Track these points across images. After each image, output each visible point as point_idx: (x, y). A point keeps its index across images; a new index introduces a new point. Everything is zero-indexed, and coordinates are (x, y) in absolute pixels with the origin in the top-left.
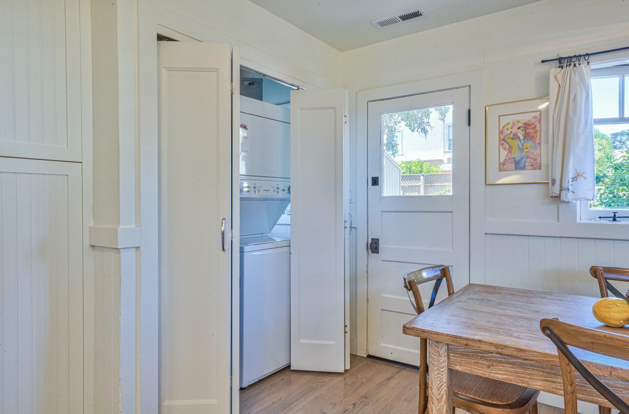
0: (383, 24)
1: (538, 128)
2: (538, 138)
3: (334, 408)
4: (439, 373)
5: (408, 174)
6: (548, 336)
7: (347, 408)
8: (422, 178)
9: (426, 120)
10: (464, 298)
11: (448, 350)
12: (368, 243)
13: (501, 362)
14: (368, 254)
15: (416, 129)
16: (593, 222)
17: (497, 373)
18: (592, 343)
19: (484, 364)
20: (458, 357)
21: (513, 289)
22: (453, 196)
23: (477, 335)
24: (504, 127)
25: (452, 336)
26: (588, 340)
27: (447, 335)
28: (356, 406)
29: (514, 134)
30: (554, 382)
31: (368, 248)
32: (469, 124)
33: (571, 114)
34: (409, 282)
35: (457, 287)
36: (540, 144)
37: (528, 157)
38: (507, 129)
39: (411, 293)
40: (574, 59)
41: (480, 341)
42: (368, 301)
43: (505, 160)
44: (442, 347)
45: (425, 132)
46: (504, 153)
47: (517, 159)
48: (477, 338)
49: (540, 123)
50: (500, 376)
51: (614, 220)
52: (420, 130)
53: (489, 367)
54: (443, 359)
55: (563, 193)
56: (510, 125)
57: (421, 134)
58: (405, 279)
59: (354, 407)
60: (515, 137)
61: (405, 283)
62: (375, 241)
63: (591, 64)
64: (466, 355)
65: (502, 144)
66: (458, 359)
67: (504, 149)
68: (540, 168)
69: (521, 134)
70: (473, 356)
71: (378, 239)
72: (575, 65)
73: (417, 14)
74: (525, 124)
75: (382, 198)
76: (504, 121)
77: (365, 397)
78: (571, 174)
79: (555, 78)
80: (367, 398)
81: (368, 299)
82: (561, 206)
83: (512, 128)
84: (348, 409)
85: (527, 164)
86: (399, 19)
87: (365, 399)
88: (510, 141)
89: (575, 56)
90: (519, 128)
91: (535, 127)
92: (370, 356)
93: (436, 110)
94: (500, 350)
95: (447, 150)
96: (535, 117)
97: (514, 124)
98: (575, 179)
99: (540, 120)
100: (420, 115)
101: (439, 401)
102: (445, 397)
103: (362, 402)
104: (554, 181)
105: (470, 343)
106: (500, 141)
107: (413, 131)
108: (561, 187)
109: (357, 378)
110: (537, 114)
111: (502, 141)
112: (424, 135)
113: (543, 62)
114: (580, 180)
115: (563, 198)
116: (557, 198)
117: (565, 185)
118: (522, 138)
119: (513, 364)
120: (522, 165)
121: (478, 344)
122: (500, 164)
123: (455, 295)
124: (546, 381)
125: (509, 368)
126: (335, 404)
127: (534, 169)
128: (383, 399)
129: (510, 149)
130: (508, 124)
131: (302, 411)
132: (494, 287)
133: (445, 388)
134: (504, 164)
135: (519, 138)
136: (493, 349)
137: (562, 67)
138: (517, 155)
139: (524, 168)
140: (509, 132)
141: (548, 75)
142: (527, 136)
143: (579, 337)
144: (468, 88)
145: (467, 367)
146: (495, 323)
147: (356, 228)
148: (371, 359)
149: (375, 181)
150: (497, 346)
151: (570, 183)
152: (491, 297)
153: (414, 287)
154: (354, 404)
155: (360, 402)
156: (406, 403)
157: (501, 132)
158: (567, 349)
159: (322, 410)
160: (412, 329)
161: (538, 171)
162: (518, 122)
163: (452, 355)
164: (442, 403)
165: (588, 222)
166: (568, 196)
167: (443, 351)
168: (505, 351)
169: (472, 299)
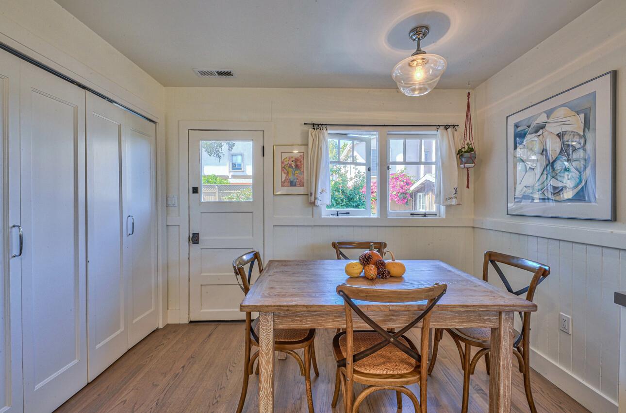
0: (203, 73)
1: (302, 162)
2: (303, 168)
3: (165, 377)
4: (267, 334)
5: (207, 184)
6: (342, 296)
7: (177, 372)
8: (216, 187)
9: (220, 150)
10: (271, 272)
11: (274, 316)
12: (189, 237)
13: (308, 316)
14: (189, 245)
15: (213, 155)
16: (328, 217)
17: (307, 324)
18: (366, 296)
19: (296, 320)
20: (280, 319)
21: (296, 260)
22: (253, 202)
23: (292, 301)
24: (284, 159)
25: (277, 306)
26: (364, 295)
27: (274, 306)
28: (185, 369)
29: (290, 165)
30: (338, 321)
31: (189, 241)
32: (264, 156)
33: (319, 156)
34: (239, 269)
35: (265, 264)
36: (303, 172)
37: (297, 179)
38: (286, 161)
39: (239, 277)
40: (320, 126)
41: (296, 306)
42: (189, 281)
43: (285, 180)
44: (269, 315)
45: (220, 157)
46: (284, 176)
47: (291, 180)
48: (294, 303)
49: (303, 159)
50: (307, 325)
51: (338, 215)
52: (215, 155)
53: (300, 321)
54: (270, 323)
55: (316, 200)
56: (288, 159)
57: (216, 158)
58: (234, 267)
59: (183, 370)
60: (290, 166)
61: (235, 270)
62: (196, 235)
63: (328, 130)
64: (286, 317)
65: (283, 170)
66: (280, 321)
67: (285, 173)
68: (303, 186)
69: (293, 165)
70: (290, 316)
71: (198, 234)
72: (320, 129)
73: (229, 74)
74: (296, 159)
75: (200, 203)
76: (284, 156)
77: (192, 357)
78: (319, 190)
79: (311, 134)
80: (193, 358)
81: (189, 279)
82: (315, 208)
83: (288, 161)
84: (178, 374)
85: (297, 183)
86: (216, 73)
87: (192, 359)
88: (287, 168)
89: (320, 124)
90: (292, 161)
91: (301, 162)
92: (191, 322)
93: (227, 143)
94: (309, 309)
95: (231, 170)
96: (301, 156)
97: (289, 159)
98: (321, 193)
99: (303, 158)
100: (215, 146)
101: (267, 354)
102: (271, 350)
103: (190, 363)
104: (311, 194)
105: (291, 308)
106: (282, 168)
107: (210, 155)
108: (315, 197)
109: (183, 343)
110: (302, 154)
111: (283, 169)
112: (218, 159)
113: (305, 124)
114: (324, 193)
115: (316, 204)
116: (313, 204)
117: (317, 197)
118: (294, 167)
119: (315, 315)
120: (294, 184)
121: (295, 308)
122: (282, 182)
123: (265, 271)
124: (334, 321)
125: (313, 318)
126: (166, 373)
127: (301, 186)
128: (207, 354)
129: (288, 174)
130: (287, 158)
131: (133, 391)
132: (285, 261)
133: (272, 344)
134: (284, 183)
135: (292, 167)
136: (305, 309)
137: (314, 129)
138: (291, 177)
139: (295, 186)
140: (287, 163)
141: (308, 133)
142: (297, 166)
143: (360, 294)
144: (262, 132)
145: (286, 324)
146: (299, 288)
147: (179, 226)
148: (192, 324)
149: (195, 190)
150: (307, 306)
151: (319, 195)
152: (286, 269)
153: (242, 272)
154: (183, 367)
155: (188, 363)
156: (224, 351)
157: (282, 163)
158: (350, 300)
159: (153, 383)
160: (247, 307)
161: (302, 188)
162: (292, 157)
163: (276, 318)
164: (270, 355)
165: (326, 217)
166: (318, 203)
167: (270, 318)
168: (312, 309)
169: (276, 272)
